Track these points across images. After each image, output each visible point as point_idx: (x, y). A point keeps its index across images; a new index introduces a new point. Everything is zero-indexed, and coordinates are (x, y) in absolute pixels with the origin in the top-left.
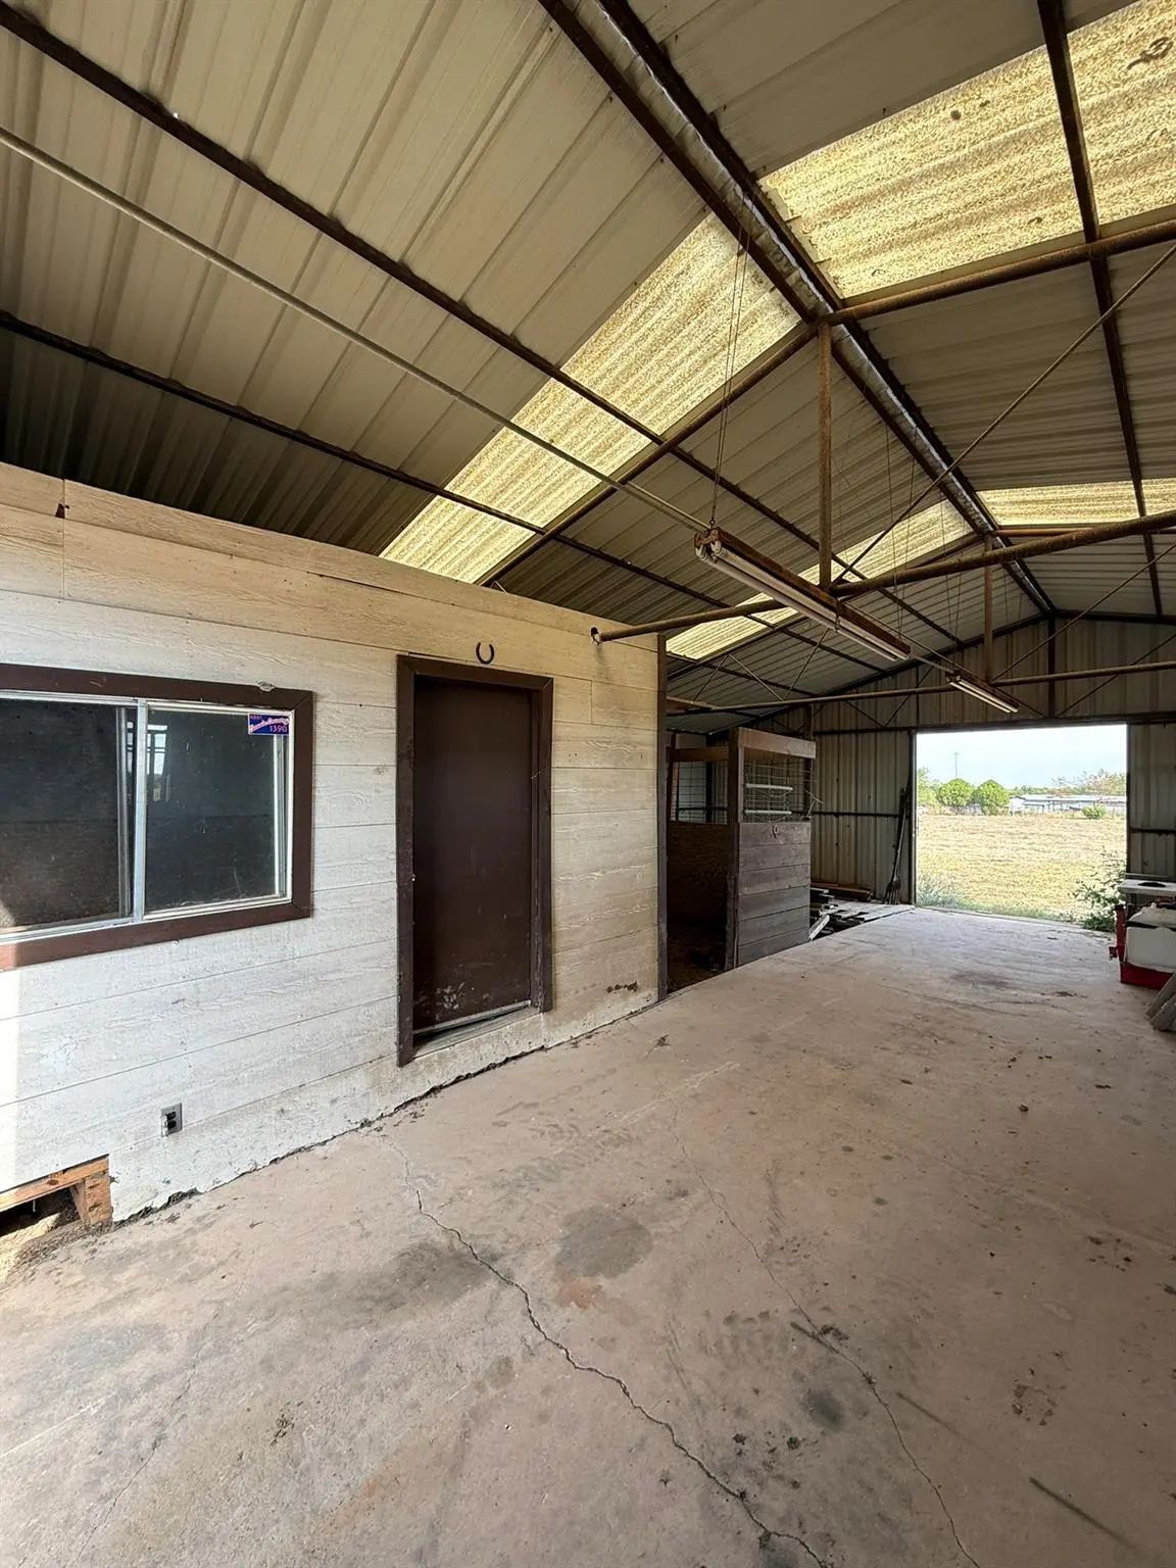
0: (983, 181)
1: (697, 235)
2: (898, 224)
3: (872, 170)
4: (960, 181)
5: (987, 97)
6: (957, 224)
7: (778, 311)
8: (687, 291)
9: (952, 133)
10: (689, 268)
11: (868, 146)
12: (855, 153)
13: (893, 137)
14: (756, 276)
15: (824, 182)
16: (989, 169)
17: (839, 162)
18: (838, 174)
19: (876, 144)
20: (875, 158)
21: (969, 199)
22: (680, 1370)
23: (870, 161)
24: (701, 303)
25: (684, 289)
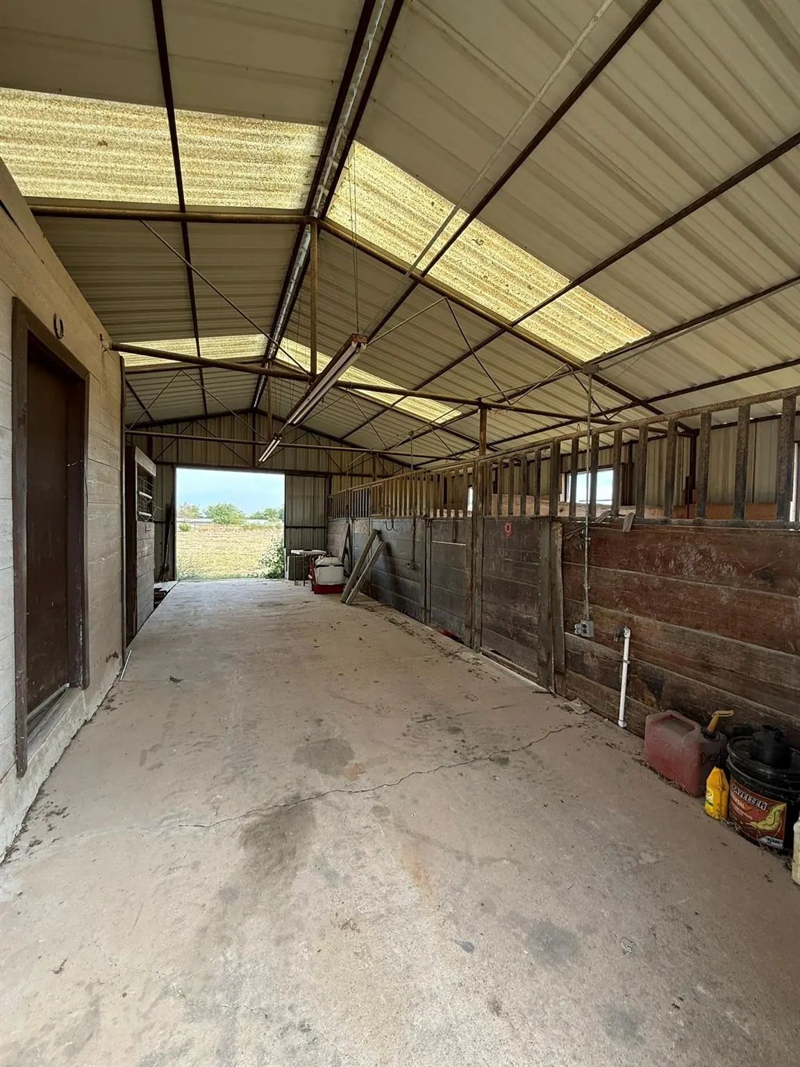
0: (417, 230)
1: (311, 130)
2: (379, 214)
3: (394, 188)
4: (411, 222)
5: (444, 209)
6: (394, 233)
7: (300, 196)
8: (282, 148)
9: (427, 207)
10: (293, 138)
11: (402, 180)
12: (397, 178)
13: (412, 187)
14: (309, 172)
15: (376, 171)
16: (420, 228)
17: (388, 173)
18: (383, 175)
19: (405, 183)
20: (400, 187)
21: (407, 230)
22: (419, 755)
23: (398, 185)
24: (280, 159)
25: (281, 146)
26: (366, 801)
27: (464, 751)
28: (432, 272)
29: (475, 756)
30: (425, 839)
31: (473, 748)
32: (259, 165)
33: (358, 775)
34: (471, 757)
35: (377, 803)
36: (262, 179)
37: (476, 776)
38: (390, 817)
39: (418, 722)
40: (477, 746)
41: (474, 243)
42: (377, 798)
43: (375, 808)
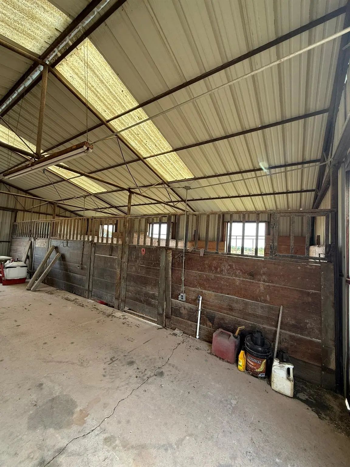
0: (110, 99)
1: (62, 15)
2: (91, 82)
3: (104, 74)
4: (108, 94)
5: (127, 96)
6: (97, 96)
7: (40, 47)
8: (37, 12)
9: (119, 91)
10: (48, 12)
11: (110, 72)
12: (106, 69)
13: (114, 78)
14: (51, 37)
15: (95, 60)
16: (112, 99)
17: (102, 64)
18: (99, 64)
19: (111, 74)
20: (107, 75)
21: (105, 97)
22: (118, 387)
23: (106, 73)
24: (33, 18)
25: (37, 10)
26: (97, 437)
27: (140, 375)
28: (112, 122)
29: (147, 376)
30: (143, 447)
31: (144, 371)
32: (15, 11)
33: (85, 419)
34: (145, 378)
35: (105, 435)
36: (15, 21)
37: (152, 388)
38: (117, 442)
39: (109, 364)
40: (146, 370)
41: (137, 118)
42: (104, 431)
43: (105, 439)
